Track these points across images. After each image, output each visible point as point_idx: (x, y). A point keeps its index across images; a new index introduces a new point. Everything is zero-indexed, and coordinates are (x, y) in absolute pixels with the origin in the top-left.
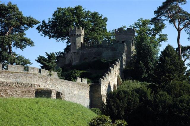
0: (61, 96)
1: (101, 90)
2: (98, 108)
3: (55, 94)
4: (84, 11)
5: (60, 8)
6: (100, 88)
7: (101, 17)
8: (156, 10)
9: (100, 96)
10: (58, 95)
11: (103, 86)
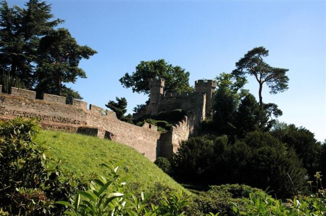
0: (111, 137)
1: (173, 138)
2: (166, 157)
3: (103, 134)
4: (167, 65)
5: (143, 62)
6: (171, 137)
7: (183, 71)
8: (238, 61)
9: (171, 145)
10: (108, 135)
11: (175, 135)
